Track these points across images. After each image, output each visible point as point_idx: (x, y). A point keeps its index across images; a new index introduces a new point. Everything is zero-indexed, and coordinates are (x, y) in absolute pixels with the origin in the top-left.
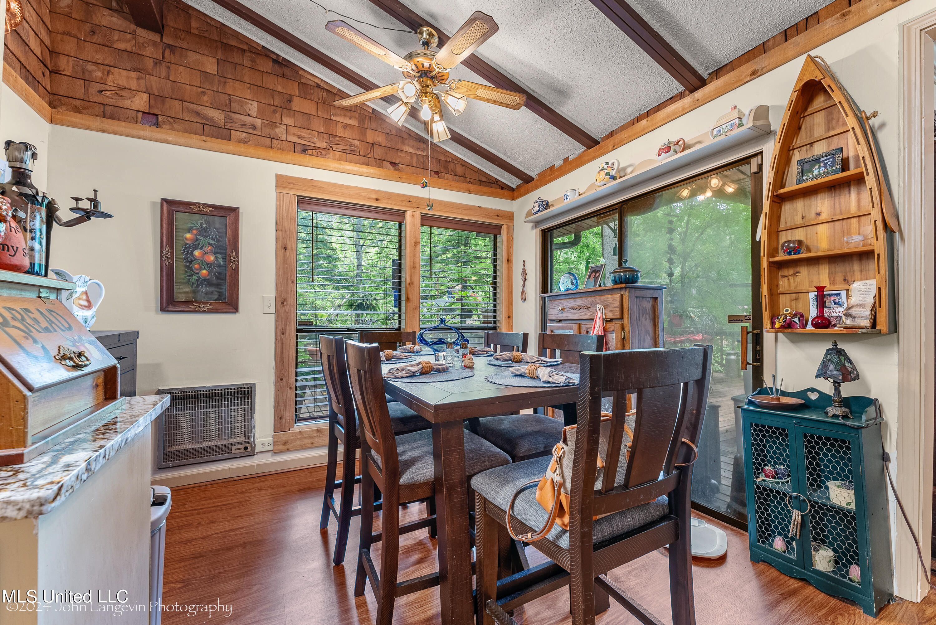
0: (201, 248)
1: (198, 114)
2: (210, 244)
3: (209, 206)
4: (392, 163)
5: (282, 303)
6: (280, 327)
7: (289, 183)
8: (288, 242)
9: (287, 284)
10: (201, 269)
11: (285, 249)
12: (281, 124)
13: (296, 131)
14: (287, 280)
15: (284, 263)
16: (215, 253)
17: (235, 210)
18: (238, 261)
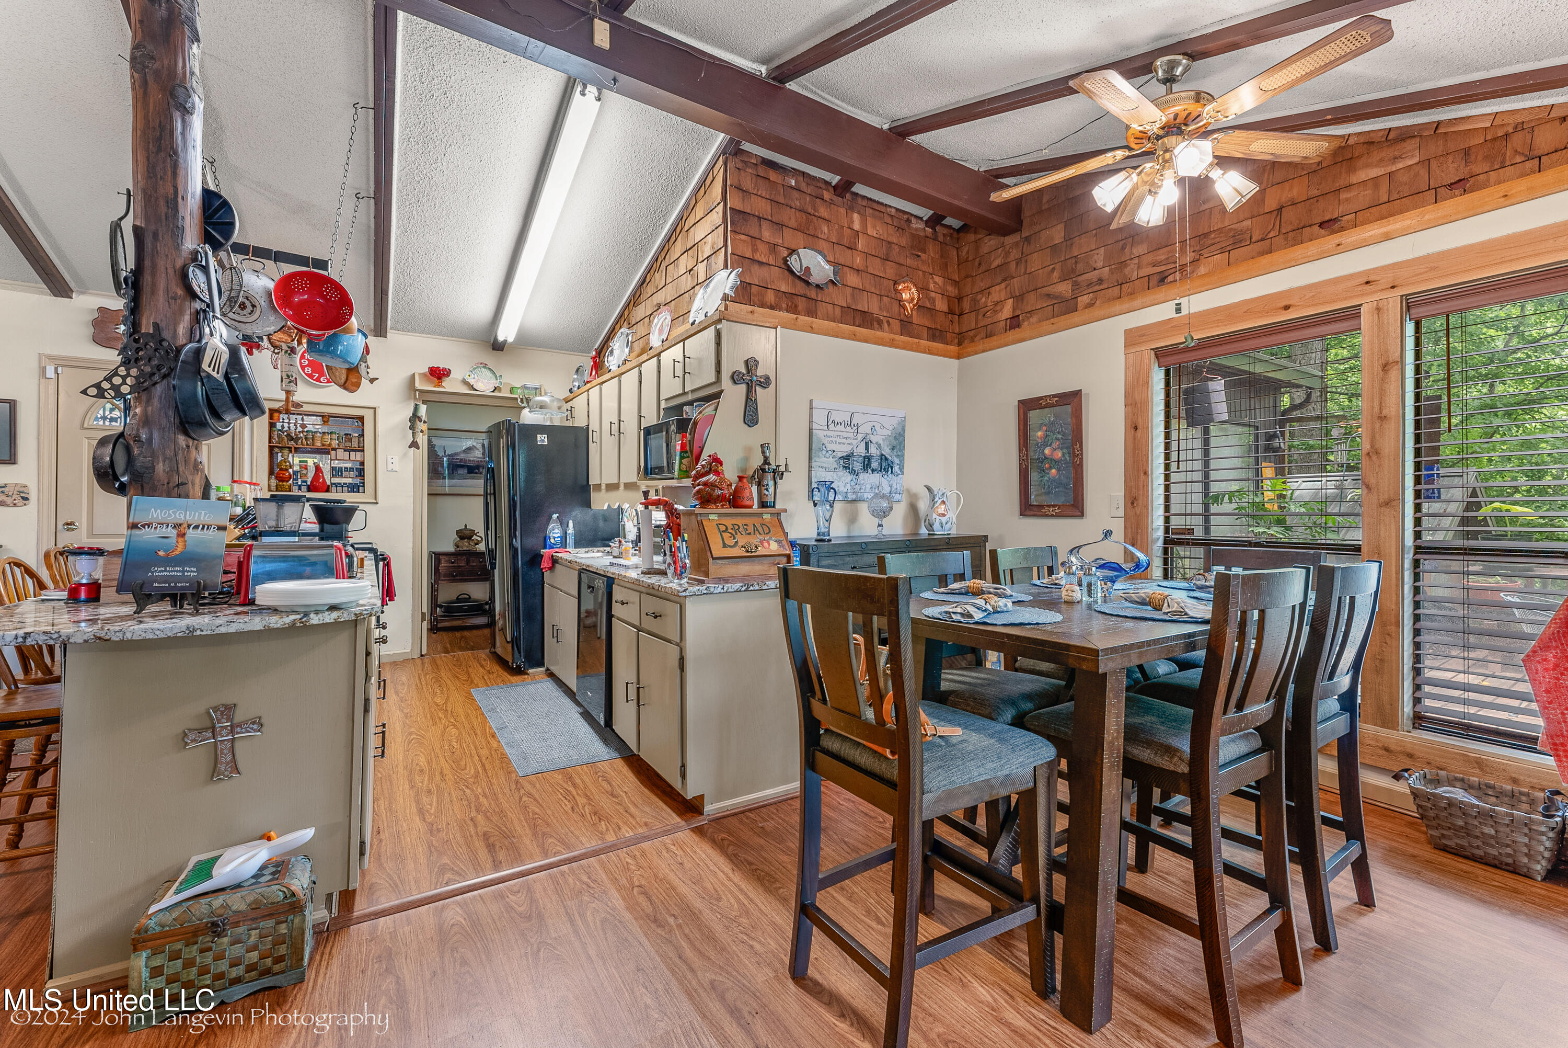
0: (1050, 445)
1: (1048, 295)
2: (1057, 439)
3: (1054, 396)
4: (1321, 225)
5: (1133, 503)
6: (1130, 536)
7: (1140, 336)
8: (1140, 420)
9: (1139, 477)
10: (1050, 468)
11: (1136, 428)
12: (1131, 259)
13: (1150, 258)
14: (1138, 471)
15: (1134, 449)
16: (1062, 449)
17: (1077, 394)
18: (1082, 454)
